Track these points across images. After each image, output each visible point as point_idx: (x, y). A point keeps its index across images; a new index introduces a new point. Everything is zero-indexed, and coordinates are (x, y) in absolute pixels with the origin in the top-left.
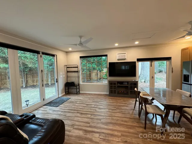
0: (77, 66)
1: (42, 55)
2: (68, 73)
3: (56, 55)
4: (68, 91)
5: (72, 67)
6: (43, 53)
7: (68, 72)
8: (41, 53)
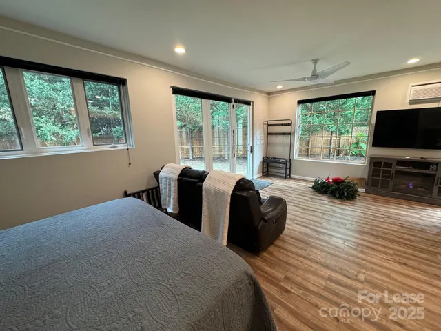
0: (289, 122)
1: (235, 104)
2: (270, 137)
3: (253, 102)
4: (267, 172)
5: (278, 125)
6: (237, 101)
7: (269, 134)
8: (233, 100)
